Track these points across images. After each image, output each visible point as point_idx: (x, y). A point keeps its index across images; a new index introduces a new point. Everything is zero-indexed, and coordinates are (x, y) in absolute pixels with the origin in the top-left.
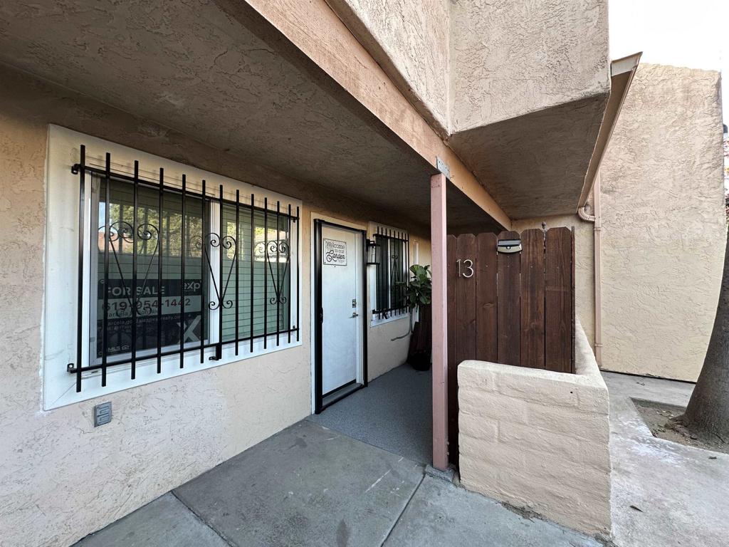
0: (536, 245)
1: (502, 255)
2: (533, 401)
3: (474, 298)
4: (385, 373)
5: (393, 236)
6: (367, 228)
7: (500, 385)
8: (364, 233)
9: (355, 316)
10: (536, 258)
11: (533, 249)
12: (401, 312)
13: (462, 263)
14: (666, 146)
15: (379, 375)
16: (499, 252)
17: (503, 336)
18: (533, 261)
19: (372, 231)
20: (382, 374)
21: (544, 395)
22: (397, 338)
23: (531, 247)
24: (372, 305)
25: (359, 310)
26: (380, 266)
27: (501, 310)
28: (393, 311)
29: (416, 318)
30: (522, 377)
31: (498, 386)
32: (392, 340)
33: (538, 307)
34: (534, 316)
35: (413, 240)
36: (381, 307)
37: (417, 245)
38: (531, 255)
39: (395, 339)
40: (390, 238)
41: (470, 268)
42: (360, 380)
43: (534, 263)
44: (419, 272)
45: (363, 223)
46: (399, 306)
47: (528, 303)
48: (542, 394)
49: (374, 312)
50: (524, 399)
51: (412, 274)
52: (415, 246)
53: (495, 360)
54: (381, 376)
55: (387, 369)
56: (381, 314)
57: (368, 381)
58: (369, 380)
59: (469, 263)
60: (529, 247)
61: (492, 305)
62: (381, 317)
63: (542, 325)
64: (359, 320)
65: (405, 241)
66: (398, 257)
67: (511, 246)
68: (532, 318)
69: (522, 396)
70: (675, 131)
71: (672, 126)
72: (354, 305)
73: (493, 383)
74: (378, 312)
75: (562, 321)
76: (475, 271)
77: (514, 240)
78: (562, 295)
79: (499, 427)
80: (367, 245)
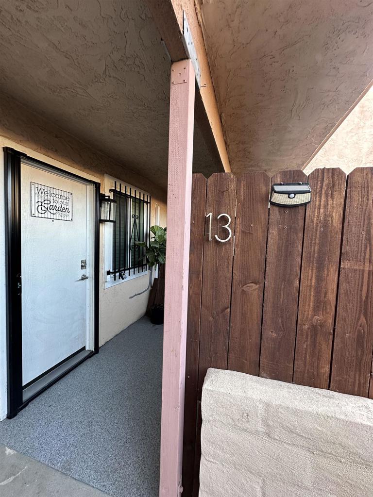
0: (332, 194)
1: (276, 209)
2: (324, 454)
3: (230, 275)
4: (122, 331)
5: (133, 195)
6: (102, 180)
7: (271, 423)
8: (97, 186)
9: (84, 278)
10: (331, 215)
11: (327, 201)
12: (141, 271)
13: (215, 219)
14: (346, 147)
15: (114, 335)
16: (273, 204)
17: (270, 334)
18: (325, 219)
19: (107, 187)
20: (117, 333)
21: (343, 447)
22: (136, 295)
23: (323, 199)
24: (107, 263)
25: (90, 271)
26: (118, 225)
27: (269, 295)
28: (132, 270)
29: (155, 275)
30: (308, 413)
31: (268, 425)
32: (131, 298)
33: (326, 293)
34: (320, 305)
35: (155, 204)
36: (117, 267)
37: (159, 208)
38: (322, 211)
39: (133, 296)
40: (131, 197)
41: (226, 226)
42: (90, 346)
43: (326, 224)
44: (159, 233)
45: (98, 175)
46: (139, 265)
47: (311, 286)
48: (340, 444)
49: (109, 273)
50: (309, 449)
51: (152, 235)
52: (156, 209)
53: (256, 371)
54: (117, 335)
55: (125, 326)
56: (117, 274)
57: (100, 345)
58: (101, 343)
59: (224, 220)
60: (320, 196)
61: (255, 286)
62: (117, 277)
63: (330, 321)
64: (90, 284)
65: (147, 203)
66: (139, 218)
67: (296, 193)
68: (316, 309)
69: (306, 445)
70: (352, 136)
71: (351, 132)
72: (83, 267)
73: (260, 420)
74: (114, 273)
75: (362, 317)
76: (234, 232)
77: (299, 184)
78: (366, 275)
79: (263, 489)
80: (100, 199)
